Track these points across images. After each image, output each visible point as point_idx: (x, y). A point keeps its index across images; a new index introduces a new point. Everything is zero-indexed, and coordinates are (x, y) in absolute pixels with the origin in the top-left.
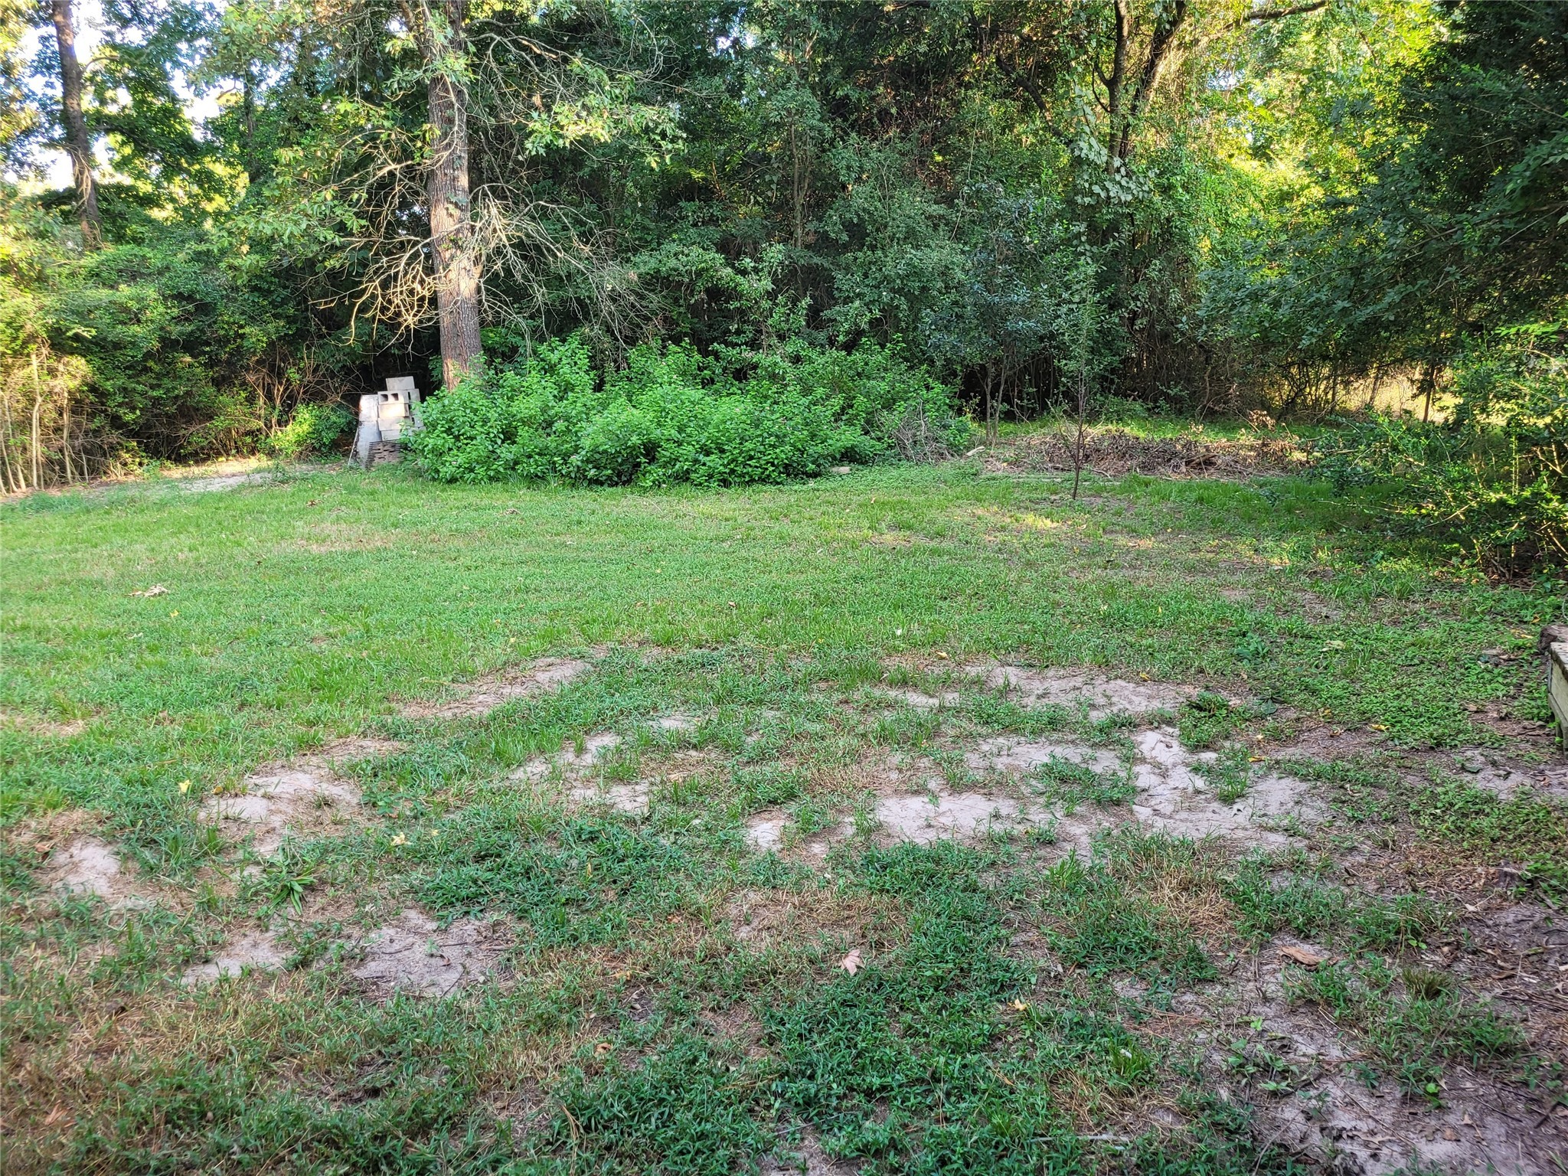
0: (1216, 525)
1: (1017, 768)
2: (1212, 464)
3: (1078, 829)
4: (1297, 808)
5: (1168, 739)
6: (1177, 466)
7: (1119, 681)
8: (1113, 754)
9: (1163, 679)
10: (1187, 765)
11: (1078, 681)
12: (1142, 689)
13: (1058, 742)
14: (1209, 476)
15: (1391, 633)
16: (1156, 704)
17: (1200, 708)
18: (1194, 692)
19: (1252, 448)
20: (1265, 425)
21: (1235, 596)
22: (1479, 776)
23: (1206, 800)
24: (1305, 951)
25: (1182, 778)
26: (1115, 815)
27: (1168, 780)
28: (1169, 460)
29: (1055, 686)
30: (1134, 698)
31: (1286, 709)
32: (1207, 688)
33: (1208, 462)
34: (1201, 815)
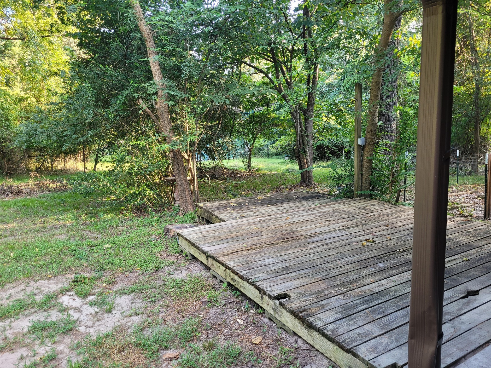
0: (36, 214)
1: (19, 333)
2: (21, 192)
3: (60, 347)
4: (133, 305)
5: (72, 297)
6: (8, 195)
7: (40, 281)
8: (55, 310)
9: (56, 275)
10: (86, 304)
11: (22, 286)
12: (51, 281)
13: (30, 314)
14: (22, 197)
15: (120, 238)
16: (60, 286)
17: (77, 281)
18: (72, 276)
19: (35, 185)
20: (37, 177)
21: (62, 238)
22: (174, 275)
23: (102, 314)
24: (170, 353)
25: (88, 310)
26: (72, 335)
27: (83, 313)
28: (4, 193)
29: (12, 291)
30: (50, 286)
31: (106, 272)
32: (76, 273)
33: (20, 192)
34: (104, 321)
